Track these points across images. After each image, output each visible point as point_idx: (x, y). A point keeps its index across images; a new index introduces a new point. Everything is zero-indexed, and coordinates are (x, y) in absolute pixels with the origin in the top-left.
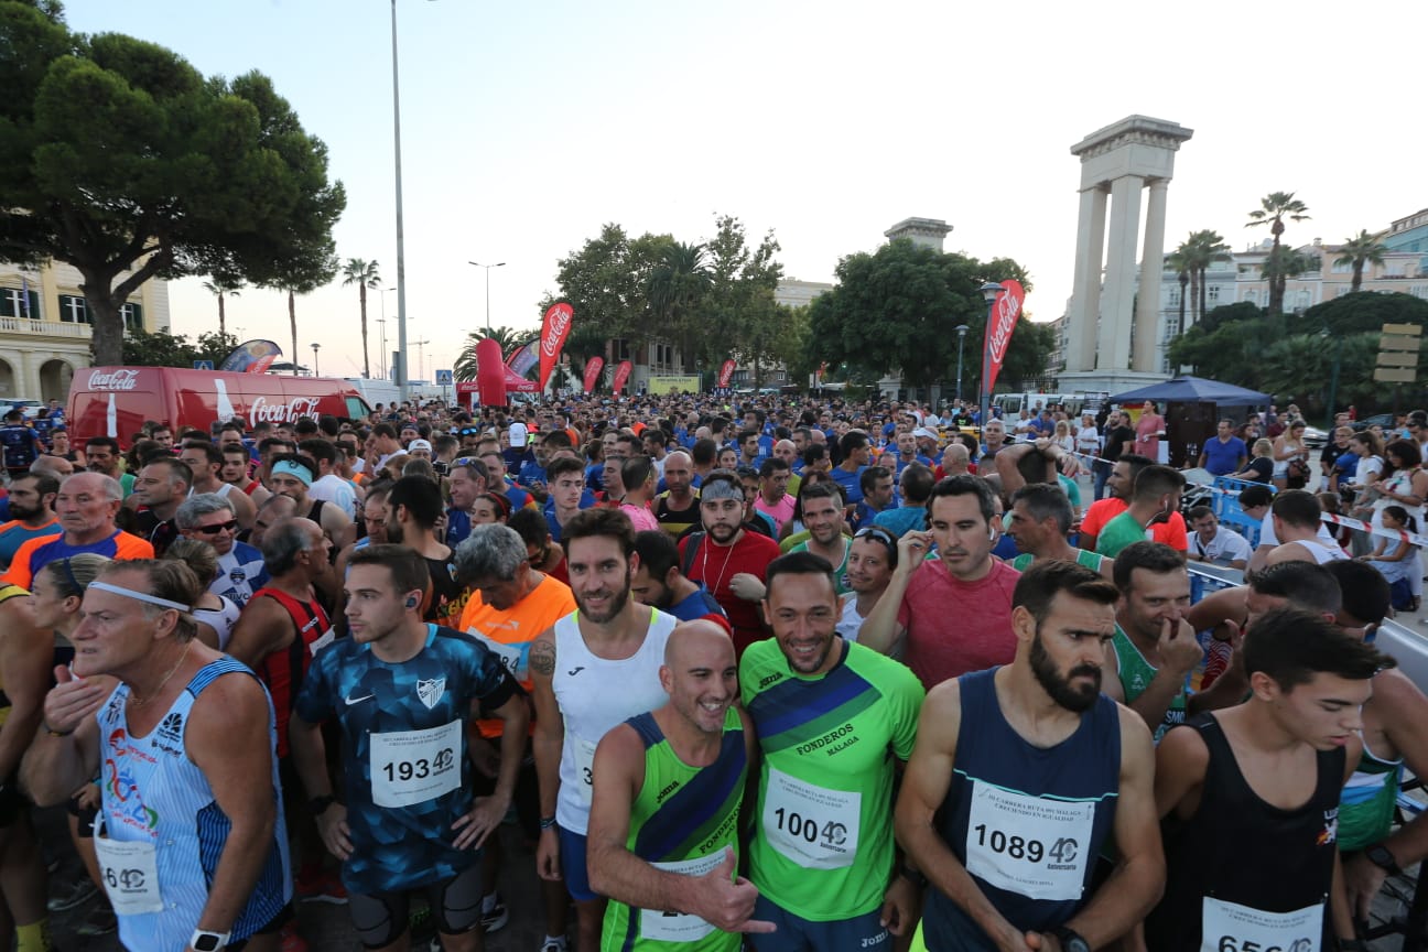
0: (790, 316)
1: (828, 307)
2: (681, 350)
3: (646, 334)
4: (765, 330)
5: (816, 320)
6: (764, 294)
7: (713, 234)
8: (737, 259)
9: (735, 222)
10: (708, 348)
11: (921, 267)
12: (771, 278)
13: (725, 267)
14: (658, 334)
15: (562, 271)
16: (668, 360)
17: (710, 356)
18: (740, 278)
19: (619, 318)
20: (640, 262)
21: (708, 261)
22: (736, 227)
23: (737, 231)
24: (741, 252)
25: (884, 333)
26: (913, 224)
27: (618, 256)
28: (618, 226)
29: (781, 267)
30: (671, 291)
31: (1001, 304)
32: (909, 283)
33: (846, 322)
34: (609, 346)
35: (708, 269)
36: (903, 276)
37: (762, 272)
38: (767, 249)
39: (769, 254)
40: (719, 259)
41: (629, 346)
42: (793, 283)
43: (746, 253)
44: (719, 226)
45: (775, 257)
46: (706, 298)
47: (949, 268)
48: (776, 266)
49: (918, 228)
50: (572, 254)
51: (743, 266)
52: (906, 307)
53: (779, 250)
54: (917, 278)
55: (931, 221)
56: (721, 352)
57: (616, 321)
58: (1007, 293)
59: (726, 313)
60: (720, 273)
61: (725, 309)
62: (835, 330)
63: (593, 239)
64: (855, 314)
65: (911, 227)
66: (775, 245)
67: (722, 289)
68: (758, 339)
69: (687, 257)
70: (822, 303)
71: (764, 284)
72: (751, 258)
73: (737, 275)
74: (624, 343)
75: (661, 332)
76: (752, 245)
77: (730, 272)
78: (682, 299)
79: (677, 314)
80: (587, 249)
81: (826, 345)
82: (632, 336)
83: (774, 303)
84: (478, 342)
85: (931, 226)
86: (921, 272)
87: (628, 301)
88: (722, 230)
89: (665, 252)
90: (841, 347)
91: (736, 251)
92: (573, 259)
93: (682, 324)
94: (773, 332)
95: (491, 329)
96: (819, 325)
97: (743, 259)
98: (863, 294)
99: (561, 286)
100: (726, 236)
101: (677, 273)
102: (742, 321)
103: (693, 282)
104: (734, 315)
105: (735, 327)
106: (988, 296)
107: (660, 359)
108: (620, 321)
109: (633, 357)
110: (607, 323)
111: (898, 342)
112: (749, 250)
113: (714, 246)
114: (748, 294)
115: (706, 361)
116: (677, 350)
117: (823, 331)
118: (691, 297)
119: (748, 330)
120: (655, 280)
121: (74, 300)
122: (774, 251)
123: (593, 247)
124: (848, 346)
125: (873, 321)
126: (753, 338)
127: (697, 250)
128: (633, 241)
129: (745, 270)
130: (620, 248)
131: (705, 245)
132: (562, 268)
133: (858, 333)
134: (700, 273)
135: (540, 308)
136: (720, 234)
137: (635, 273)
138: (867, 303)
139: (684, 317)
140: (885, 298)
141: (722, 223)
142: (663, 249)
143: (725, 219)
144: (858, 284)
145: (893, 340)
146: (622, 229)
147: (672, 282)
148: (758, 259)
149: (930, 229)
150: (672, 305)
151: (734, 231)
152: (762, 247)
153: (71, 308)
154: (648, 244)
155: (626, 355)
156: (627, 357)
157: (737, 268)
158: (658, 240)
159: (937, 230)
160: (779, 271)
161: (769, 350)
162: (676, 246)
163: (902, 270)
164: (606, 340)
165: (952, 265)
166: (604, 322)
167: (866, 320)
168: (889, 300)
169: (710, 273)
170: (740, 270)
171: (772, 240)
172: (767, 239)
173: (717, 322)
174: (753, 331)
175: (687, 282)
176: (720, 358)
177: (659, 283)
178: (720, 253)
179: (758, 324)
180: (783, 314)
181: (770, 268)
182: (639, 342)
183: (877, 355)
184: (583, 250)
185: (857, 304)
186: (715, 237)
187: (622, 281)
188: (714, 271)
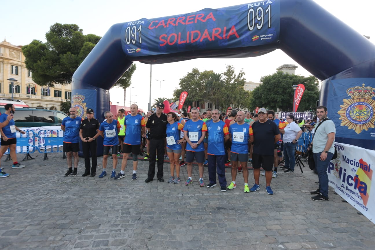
0: (248, 94)
1: (258, 91)
2: (215, 104)
3: (205, 100)
4: (240, 98)
5: (255, 95)
6: (240, 88)
7: (225, 70)
8: (232, 77)
9: (231, 67)
10: (223, 104)
11: (285, 80)
12: (242, 83)
13: (229, 80)
14: (208, 100)
15: (181, 82)
16: (211, 107)
17: (224, 106)
18: (233, 83)
19: (197, 95)
20: (203, 79)
21: (223, 78)
22: (232, 68)
23: (232, 69)
24: (233, 75)
25: (274, 98)
26: (285, 66)
27: (197, 77)
28: (197, 69)
29: (245, 79)
30: (213, 87)
31: (298, 90)
32: (281, 84)
33: (263, 95)
34: (194, 103)
35: (223, 80)
36: (279, 82)
37: (240, 81)
38: (241, 74)
39: (242, 76)
40: (227, 77)
41: (200, 103)
42: (250, 83)
43: (235, 75)
44: (227, 68)
45: (244, 77)
46: (223, 89)
47: (293, 80)
48: (244, 79)
49: (286, 67)
50: (184, 77)
51: (234, 79)
52: (280, 91)
53: (245, 74)
54: (283, 83)
55: (291, 65)
56: (227, 105)
57: (196, 96)
58: (300, 87)
59: (229, 93)
60: (227, 82)
61: (228, 92)
62: (260, 97)
63: (190, 72)
64: (266, 93)
65: (284, 67)
66: (244, 73)
67: (228, 86)
68: (238, 101)
69: (217, 77)
70: (257, 90)
71: (240, 85)
72: (236, 77)
73: (232, 82)
74: (198, 102)
75: (209, 99)
76: (237, 73)
77: (230, 81)
78: (216, 89)
79: (214, 94)
80: (188, 75)
81: (257, 102)
82: (200, 100)
83: (243, 90)
84: (157, 102)
85: (290, 67)
86: (284, 81)
87: (199, 90)
88: (228, 69)
89: (210, 76)
90: (261, 102)
91: (232, 75)
92: (184, 78)
93: (216, 96)
94: (243, 98)
95: (161, 98)
96: (255, 96)
97: (234, 77)
98: (268, 87)
99: (180, 86)
100: (229, 71)
101: (214, 82)
102: (234, 96)
103: (219, 84)
104: (231, 94)
105: (231, 97)
106: (294, 88)
107: (208, 107)
108: (198, 96)
109: (200, 106)
110: (193, 96)
111: (278, 101)
112: (236, 75)
113: (226, 74)
114: (235, 87)
115: (223, 107)
116: (214, 104)
117: (256, 98)
118: (218, 89)
119: (235, 98)
120: (208, 84)
121: (57, 91)
122: (243, 75)
123: (190, 74)
124: (263, 102)
125: (271, 95)
126: (237, 100)
127: (220, 75)
128: (201, 73)
129: (234, 81)
130: (197, 75)
131: (223, 73)
132: (181, 81)
133: (266, 98)
134: (221, 82)
135: (174, 92)
136: (227, 70)
137: (202, 82)
138: (269, 90)
139: (216, 94)
140: (274, 88)
141: (228, 67)
142: (210, 75)
143: (229, 66)
144: (266, 85)
145: (276, 100)
146: (198, 69)
147: (213, 84)
148: (239, 77)
149: (290, 68)
150: (213, 91)
151: (231, 69)
152: (240, 73)
153: (56, 93)
154: (206, 74)
155: (198, 106)
156: (199, 106)
157: (232, 80)
158: (209, 72)
159: (292, 68)
160: (245, 81)
161: (242, 104)
162: (214, 74)
163: (279, 80)
164: (193, 101)
165: (294, 79)
166: (192, 96)
167: (269, 95)
168: (275, 89)
169: (224, 82)
170: (233, 81)
171: (243, 72)
172: (241, 71)
173: (226, 96)
174: (237, 98)
175: (217, 84)
176: (227, 107)
177: (209, 84)
178: (227, 76)
179: (238, 97)
180: (246, 93)
181: (242, 80)
182: (203, 102)
183: (272, 104)
184: (187, 75)
185: (266, 90)
186: (226, 71)
187: (198, 85)
188: (225, 81)
